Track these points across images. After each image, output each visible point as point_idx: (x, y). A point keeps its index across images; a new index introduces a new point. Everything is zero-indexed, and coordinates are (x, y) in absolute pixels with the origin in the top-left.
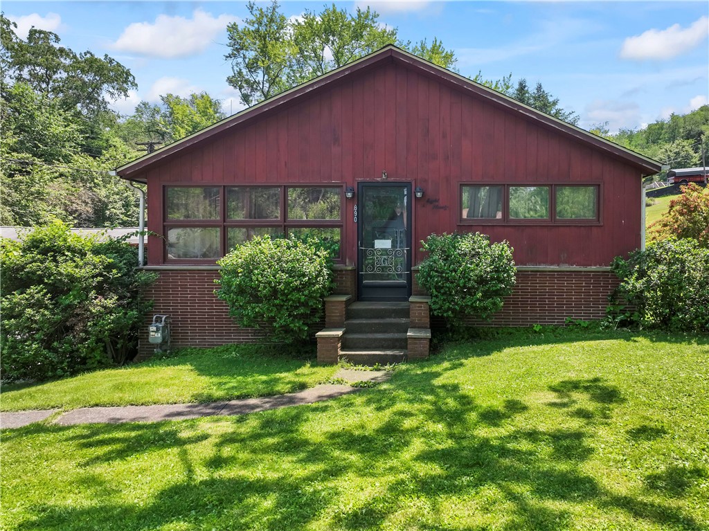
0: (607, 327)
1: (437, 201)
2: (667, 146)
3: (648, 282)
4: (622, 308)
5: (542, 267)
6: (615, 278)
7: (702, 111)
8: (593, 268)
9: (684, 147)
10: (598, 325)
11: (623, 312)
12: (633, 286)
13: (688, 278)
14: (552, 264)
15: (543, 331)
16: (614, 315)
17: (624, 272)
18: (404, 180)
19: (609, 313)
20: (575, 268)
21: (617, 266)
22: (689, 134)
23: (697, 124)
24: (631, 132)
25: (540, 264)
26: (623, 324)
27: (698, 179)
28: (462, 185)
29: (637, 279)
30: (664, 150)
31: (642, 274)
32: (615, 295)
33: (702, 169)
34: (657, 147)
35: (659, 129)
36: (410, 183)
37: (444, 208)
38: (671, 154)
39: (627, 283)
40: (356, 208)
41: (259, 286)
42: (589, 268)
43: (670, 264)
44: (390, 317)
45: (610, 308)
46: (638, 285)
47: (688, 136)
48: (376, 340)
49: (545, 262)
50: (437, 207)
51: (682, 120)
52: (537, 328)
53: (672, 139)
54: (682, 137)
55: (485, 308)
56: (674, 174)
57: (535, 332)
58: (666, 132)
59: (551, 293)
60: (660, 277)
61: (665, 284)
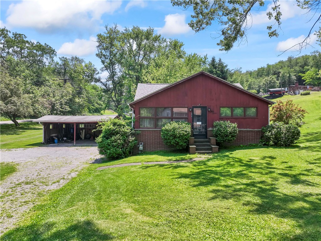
0: (260, 145)
1: (214, 111)
2: (266, 78)
3: (272, 133)
4: (264, 140)
5: (242, 129)
6: (263, 133)
7: (280, 63)
8: (256, 130)
9: (273, 78)
10: (258, 145)
11: (264, 141)
12: (268, 134)
13: (282, 133)
14: (245, 128)
15: (243, 146)
16: (262, 142)
17: (265, 131)
18: (205, 106)
19: (261, 142)
20: (251, 130)
21: (263, 129)
22: (275, 72)
23: (278, 69)
24: (251, 71)
25: (241, 128)
26: (264, 145)
27: (279, 93)
28: (220, 107)
29: (269, 133)
30: (265, 80)
31: (270, 131)
32: (262, 137)
33: (281, 89)
34: (262, 78)
35: (262, 70)
36: (206, 107)
37: (216, 113)
38: (268, 81)
39: (266, 133)
40: (192, 113)
41: (177, 134)
42: (255, 130)
43: (277, 129)
44: (204, 143)
45: (260, 140)
46: (269, 134)
47: (274, 74)
48: (203, 148)
49: (243, 128)
50: (214, 113)
51: (272, 67)
52: (242, 146)
53: (268, 75)
54: (272, 74)
55: (231, 140)
56: (270, 91)
57: (241, 147)
58: (265, 72)
59: (245, 137)
60: (275, 132)
61: (276, 134)
